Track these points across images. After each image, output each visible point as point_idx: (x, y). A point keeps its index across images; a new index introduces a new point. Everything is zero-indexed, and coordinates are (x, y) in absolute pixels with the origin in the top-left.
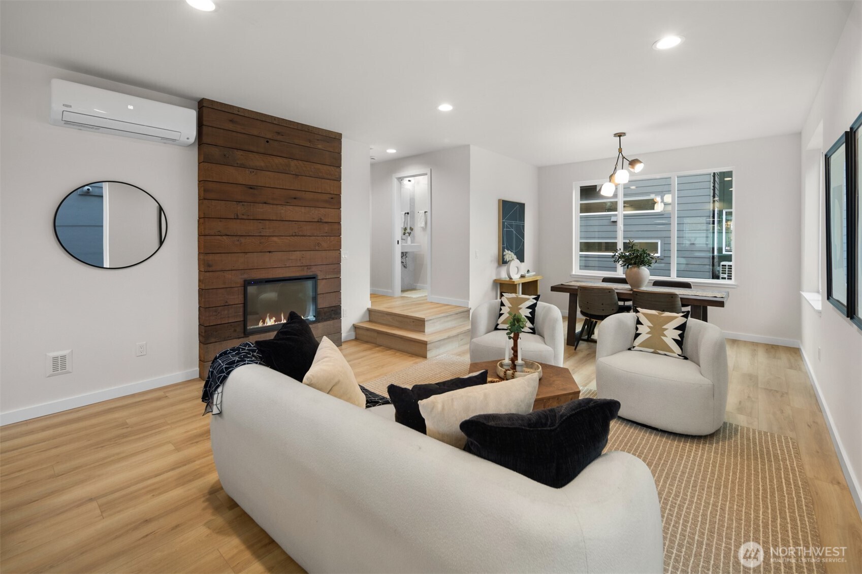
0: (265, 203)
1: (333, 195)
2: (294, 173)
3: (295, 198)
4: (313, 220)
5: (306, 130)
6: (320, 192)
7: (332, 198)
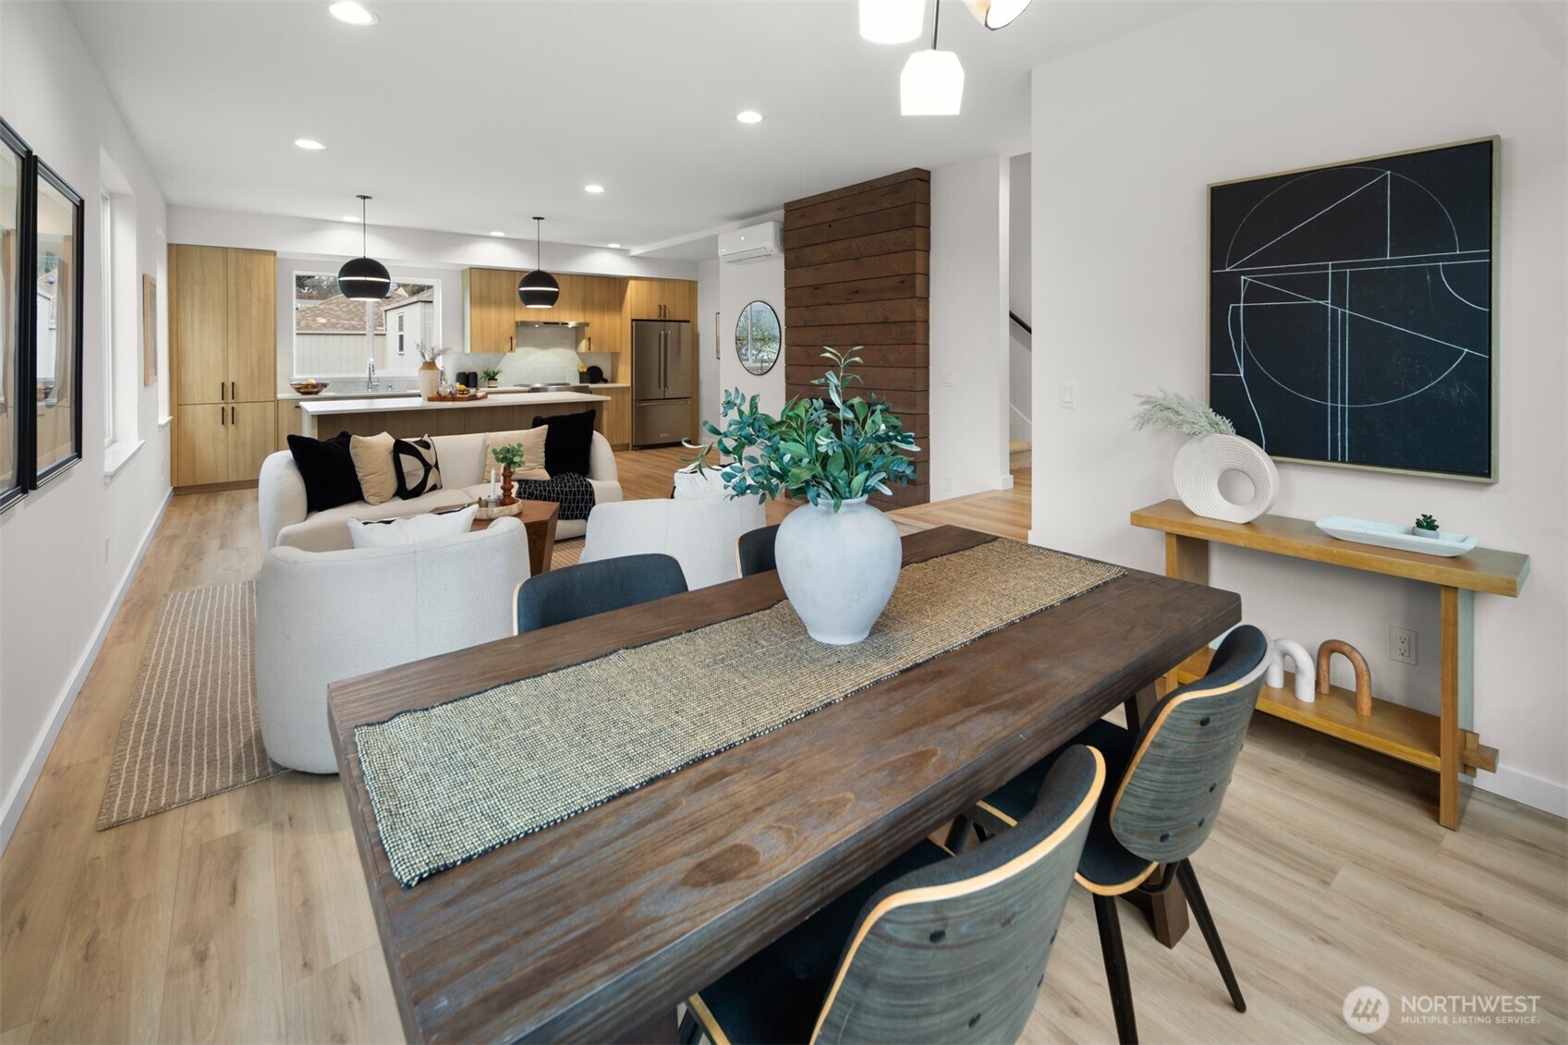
0: (828, 304)
1: (905, 277)
2: (854, 257)
3: (857, 292)
4: (877, 321)
5: (868, 188)
6: (885, 275)
7: (902, 282)
